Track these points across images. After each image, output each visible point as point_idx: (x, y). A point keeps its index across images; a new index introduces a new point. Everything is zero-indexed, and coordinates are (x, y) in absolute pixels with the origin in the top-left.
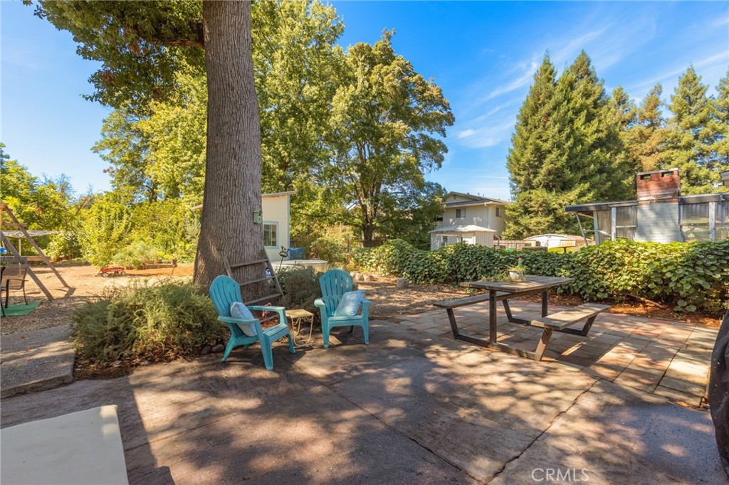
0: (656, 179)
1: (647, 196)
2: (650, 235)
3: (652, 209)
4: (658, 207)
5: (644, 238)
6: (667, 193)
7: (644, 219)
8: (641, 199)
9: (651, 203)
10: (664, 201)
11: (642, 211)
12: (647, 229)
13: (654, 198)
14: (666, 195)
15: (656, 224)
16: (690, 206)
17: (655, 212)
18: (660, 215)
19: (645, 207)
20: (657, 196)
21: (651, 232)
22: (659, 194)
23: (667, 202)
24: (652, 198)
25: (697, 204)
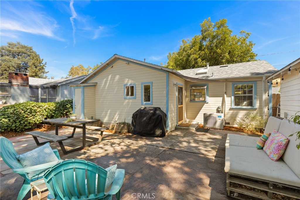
0: (20, 76)
1: (16, 82)
2: (18, 100)
3: (19, 88)
4: (21, 88)
5: (15, 101)
6: (25, 82)
7: (15, 93)
8: (14, 83)
9: (18, 86)
10: (24, 86)
11: (14, 89)
12: (16, 97)
13: (19, 84)
14: (24, 83)
15: (21, 95)
16: (33, 89)
17: (20, 90)
18: (22, 91)
19: (16, 87)
20: (21, 83)
21: (18, 99)
22: (22, 82)
23: (25, 86)
24: (18, 84)
25: (35, 88)
